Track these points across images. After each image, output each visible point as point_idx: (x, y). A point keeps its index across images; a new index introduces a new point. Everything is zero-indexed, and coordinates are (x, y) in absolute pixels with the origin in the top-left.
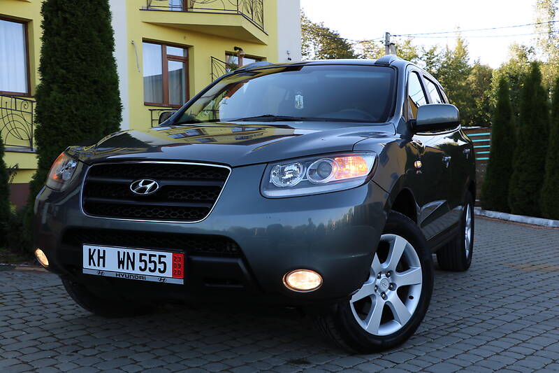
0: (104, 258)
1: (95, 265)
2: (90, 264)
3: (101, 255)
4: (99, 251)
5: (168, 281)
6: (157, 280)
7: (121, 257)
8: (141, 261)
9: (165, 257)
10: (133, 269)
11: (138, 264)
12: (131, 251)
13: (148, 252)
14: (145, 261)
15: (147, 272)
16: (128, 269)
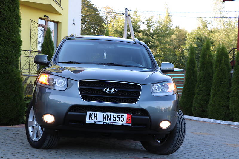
0: (97, 116)
1: (92, 119)
2: (90, 119)
3: (96, 115)
4: (94, 114)
5: (125, 124)
6: (120, 124)
7: (105, 116)
8: (113, 117)
9: (124, 116)
10: (110, 120)
11: (112, 118)
12: (109, 114)
13: (117, 114)
14: (115, 118)
15: (116, 121)
16: (107, 120)
